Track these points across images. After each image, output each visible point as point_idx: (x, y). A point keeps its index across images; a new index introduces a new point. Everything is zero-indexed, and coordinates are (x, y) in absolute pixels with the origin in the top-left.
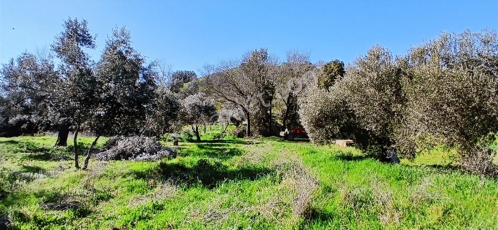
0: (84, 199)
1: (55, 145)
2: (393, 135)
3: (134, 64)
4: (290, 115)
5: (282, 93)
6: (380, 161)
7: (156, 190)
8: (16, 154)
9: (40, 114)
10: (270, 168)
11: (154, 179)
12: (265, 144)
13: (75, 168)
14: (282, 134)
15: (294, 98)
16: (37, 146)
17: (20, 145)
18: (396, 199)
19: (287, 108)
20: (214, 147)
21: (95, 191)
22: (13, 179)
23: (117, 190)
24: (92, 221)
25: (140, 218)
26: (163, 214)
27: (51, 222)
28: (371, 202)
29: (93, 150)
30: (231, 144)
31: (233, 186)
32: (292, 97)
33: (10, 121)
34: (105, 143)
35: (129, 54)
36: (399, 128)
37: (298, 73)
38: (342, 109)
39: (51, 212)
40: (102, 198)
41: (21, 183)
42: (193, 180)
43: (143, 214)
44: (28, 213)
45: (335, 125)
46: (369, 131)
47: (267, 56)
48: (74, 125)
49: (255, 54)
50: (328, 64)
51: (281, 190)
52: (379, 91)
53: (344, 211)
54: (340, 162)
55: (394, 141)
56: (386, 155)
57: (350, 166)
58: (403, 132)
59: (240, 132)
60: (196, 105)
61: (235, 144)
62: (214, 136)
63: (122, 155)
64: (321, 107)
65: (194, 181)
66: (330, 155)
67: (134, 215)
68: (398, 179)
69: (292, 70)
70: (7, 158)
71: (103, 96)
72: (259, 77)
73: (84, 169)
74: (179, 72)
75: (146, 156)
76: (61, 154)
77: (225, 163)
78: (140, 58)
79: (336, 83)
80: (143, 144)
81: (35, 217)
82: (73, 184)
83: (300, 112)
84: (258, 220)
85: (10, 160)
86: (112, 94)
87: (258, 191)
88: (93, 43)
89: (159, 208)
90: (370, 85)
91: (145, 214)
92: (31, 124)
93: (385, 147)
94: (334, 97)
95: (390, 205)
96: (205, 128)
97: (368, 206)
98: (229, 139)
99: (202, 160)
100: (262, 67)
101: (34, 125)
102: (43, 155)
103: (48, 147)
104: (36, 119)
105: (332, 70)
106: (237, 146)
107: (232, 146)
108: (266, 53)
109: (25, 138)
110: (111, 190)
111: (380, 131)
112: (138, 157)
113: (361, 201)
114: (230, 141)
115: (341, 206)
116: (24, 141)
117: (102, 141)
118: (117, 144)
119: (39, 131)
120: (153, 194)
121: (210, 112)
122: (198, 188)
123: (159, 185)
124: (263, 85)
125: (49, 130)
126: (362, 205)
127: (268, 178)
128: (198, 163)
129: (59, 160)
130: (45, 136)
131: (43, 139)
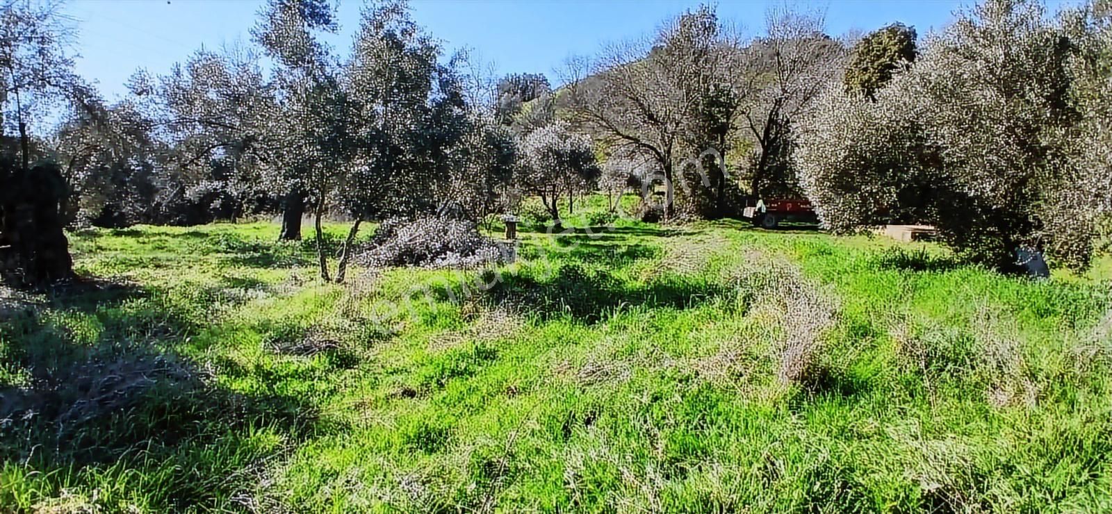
0: (345, 336)
1: (278, 237)
2: (1039, 206)
3: (420, 58)
4: (770, 168)
5: (751, 115)
6: (998, 271)
7: (480, 322)
8: (207, 257)
9: (244, 179)
10: (721, 285)
11: (473, 301)
12: (708, 236)
13: (321, 280)
14: (749, 212)
15: (781, 126)
16: (246, 241)
17: (212, 239)
18: (1033, 355)
19: (762, 150)
20: (592, 243)
21: (363, 322)
22: (209, 300)
23: (403, 322)
24: (364, 375)
25: (454, 373)
26: (497, 368)
27: (287, 375)
28: (968, 360)
29: (352, 247)
30: (630, 235)
31: (640, 317)
32: (776, 123)
33: (188, 194)
34: (373, 233)
35: (408, 38)
36: (1056, 188)
37: (795, 62)
38: (909, 143)
39: (286, 358)
40: (378, 336)
41: (224, 307)
42: (553, 305)
43: (457, 366)
44: (244, 360)
45: (888, 184)
46: (976, 197)
47: (717, 22)
48: (313, 194)
49: (687, 21)
50: (873, 36)
51: (747, 328)
52: (1009, 95)
53: (898, 378)
54: (893, 273)
55: (1040, 221)
56: (1015, 259)
57: (920, 283)
58: (1065, 199)
59: (649, 211)
60: (550, 150)
61: (638, 235)
62: (592, 219)
63: (407, 255)
64: (853, 140)
65: (555, 307)
66: (869, 257)
67: (441, 366)
68: (1042, 313)
69: (778, 54)
70: (191, 264)
71: (363, 132)
72: (695, 77)
73: (339, 281)
74: (510, 78)
75: (452, 258)
76: (293, 255)
77: (621, 274)
78: (432, 44)
79: (896, 78)
80: (445, 234)
81: (258, 367)
82: (321, 310)
83: (799, 156)
84: (695, 385)
85: (197, 267)
86: (379, 127)
87: (694, 331)
88: (333, 20)
89: (487, 355)
90: (985, 80)
91: (463, 365)
92: (228, 197)
93: (1013, 237)
94: (887, 114)
95: (1015, 368)
96: (571, 203)
97: (961, 368)
98: (624, 226)
99: (568, 266)
100: (704, 51)
101: (235, 202)
102: (259, 257)
103: (267, 243)
104: (236, 190)
105: (885, 50)
106: (643, 240)
107: (633, 240)
108: (713, 16)
109: (221, 228)
110: (392, 322)
111: (1005, 197)
112: (438, 261)
113: (943, 357)
114: (626, 230)
115: (891, 367)
116: (220, 233)
117: (367, 229)
118: (396, 235)
119: (243, 212)
120: (474, 330)
121: (582, 165)
122: (564, 321)
123: (485, 312)
124: (706, 96)
125: (265, 211)
126: (945, 366)
127: (717, 305)
128: (561, 272)
129: (290, 265)
130: (258, 222)
131: (255, 228)
